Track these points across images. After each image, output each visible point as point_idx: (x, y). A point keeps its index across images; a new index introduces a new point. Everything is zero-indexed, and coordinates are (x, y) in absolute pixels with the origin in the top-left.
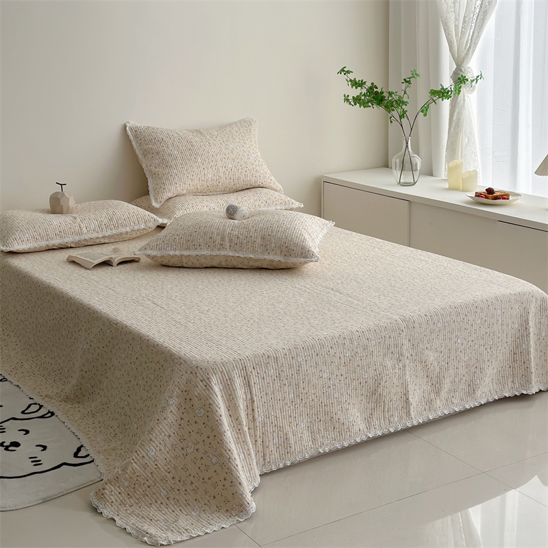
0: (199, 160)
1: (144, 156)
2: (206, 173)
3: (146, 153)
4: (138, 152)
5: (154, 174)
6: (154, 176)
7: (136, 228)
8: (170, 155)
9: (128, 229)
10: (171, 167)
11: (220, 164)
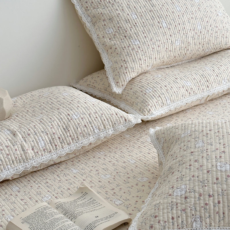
0: (164, 25)
1: (94, 24)
2: (174, 40)
3: (95, 20)
4: (84, 19)
5: (110, 49)
6: (110, 51)
7: (102, 135)
8: (127, 21)
9: (92, 139)
10: (130, 37)
11: (188, 26)
